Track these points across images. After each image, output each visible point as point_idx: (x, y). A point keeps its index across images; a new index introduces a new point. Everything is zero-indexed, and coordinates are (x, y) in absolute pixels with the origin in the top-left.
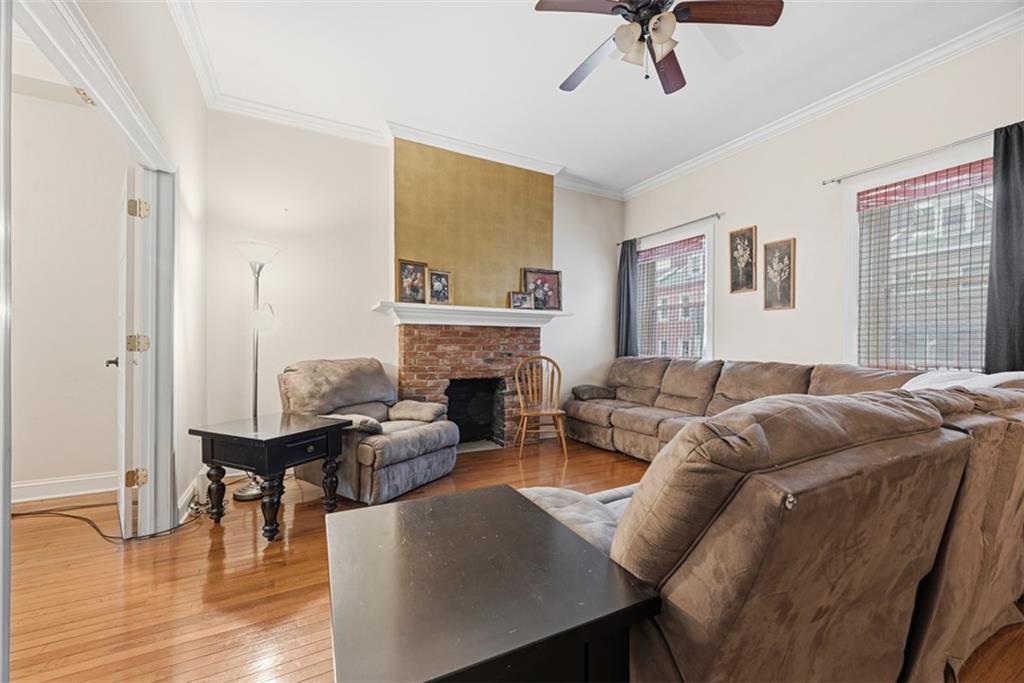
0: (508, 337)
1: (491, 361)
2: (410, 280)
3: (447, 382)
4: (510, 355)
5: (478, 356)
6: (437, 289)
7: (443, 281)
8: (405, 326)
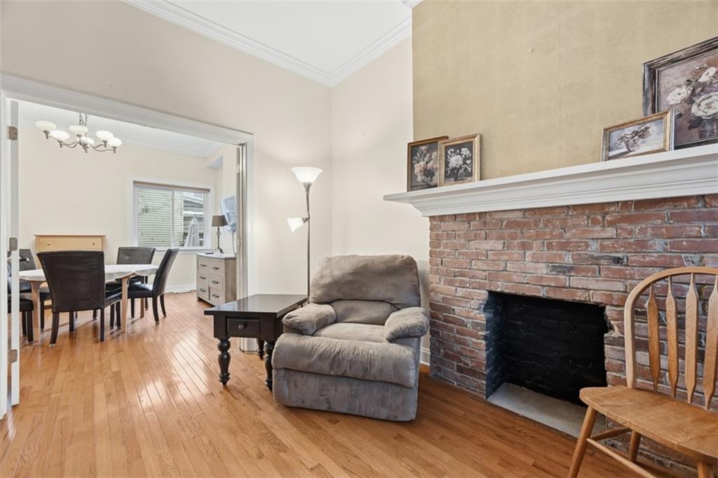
0: (611, 224)
1: (567, 270)
2: (422, 164)
3: (484, 295)
4: (618, 261)
5: (536, 260)
6: (455, 166)
7: (465, 151)
8: (432, 218)
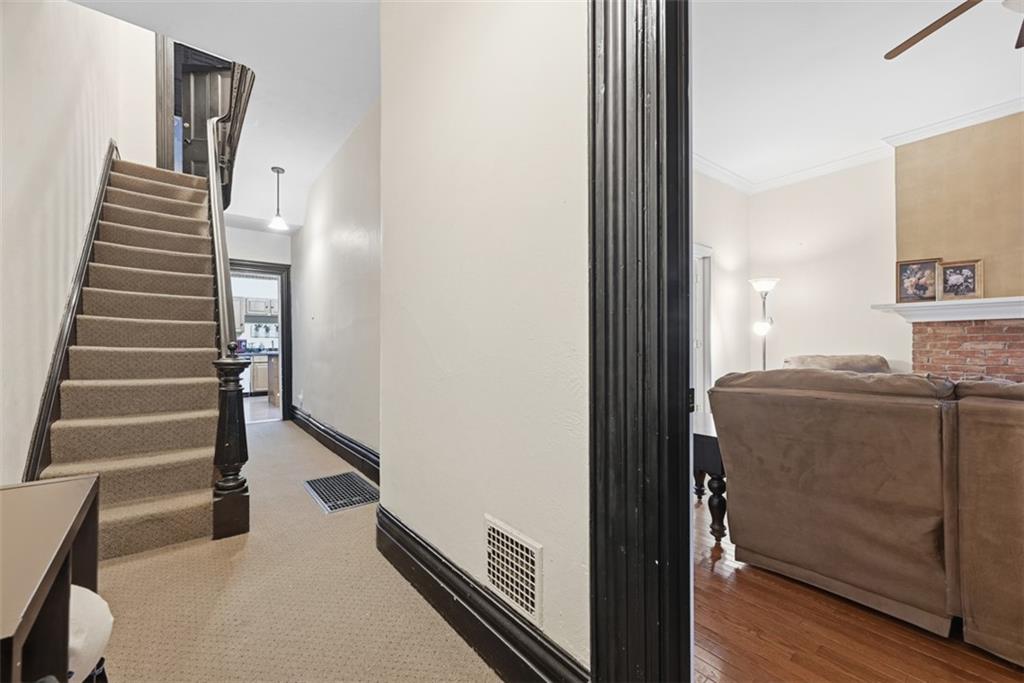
2: (913, 279)
6: (954, 283)
7: (966, 272)
8: (914, 324)
